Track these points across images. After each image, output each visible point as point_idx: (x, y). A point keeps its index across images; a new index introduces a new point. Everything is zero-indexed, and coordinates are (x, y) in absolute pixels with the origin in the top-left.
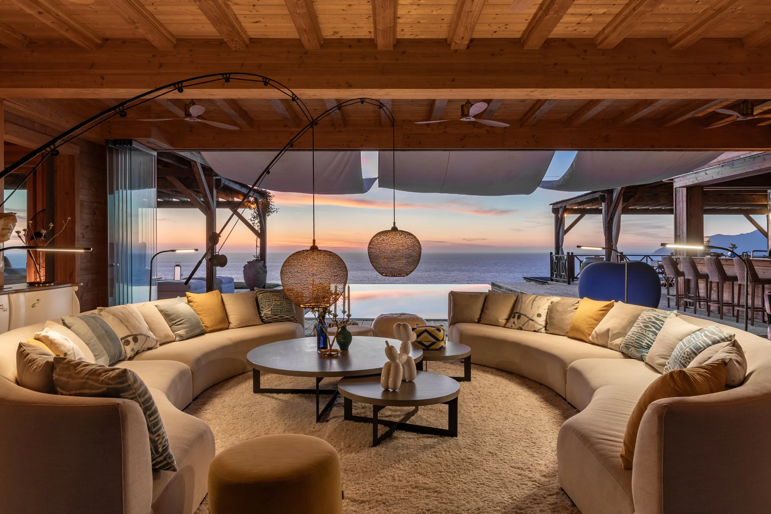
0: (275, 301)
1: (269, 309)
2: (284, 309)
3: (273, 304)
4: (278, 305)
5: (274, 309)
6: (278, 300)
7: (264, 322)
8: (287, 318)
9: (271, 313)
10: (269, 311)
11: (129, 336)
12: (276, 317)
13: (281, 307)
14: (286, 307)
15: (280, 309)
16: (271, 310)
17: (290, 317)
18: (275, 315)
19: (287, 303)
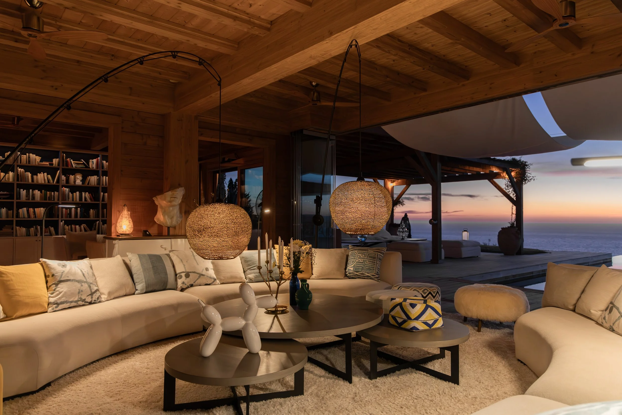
0: (359, 258)
1: (352, 266)
2: (366, 267)
3: (357, 261)
4: (361, 262)
5: (356, 266)
6: (362, 258)
7: (346, 276)
8: (368, 276)
9: (353, 269)
10: (352, 267)
11: (183, 272)
12: (357, 273)
13: (363, 265)
14: (368, 265)
15: (362, 267)
16: (354, 266)
17: (371, 275)
18: (357, 272)
19: (370, 261)
